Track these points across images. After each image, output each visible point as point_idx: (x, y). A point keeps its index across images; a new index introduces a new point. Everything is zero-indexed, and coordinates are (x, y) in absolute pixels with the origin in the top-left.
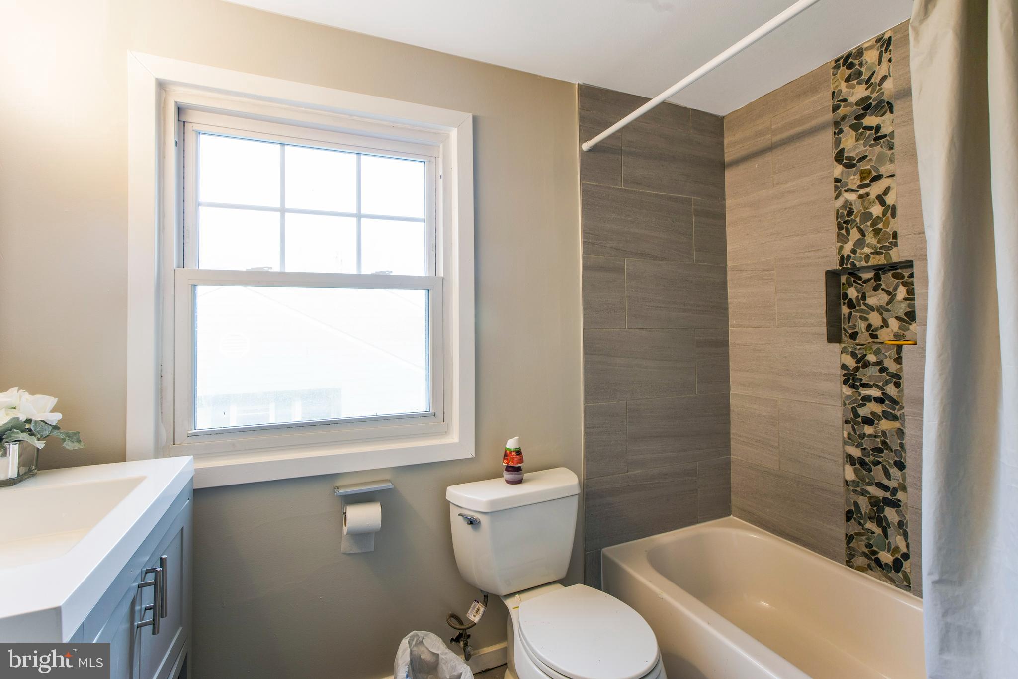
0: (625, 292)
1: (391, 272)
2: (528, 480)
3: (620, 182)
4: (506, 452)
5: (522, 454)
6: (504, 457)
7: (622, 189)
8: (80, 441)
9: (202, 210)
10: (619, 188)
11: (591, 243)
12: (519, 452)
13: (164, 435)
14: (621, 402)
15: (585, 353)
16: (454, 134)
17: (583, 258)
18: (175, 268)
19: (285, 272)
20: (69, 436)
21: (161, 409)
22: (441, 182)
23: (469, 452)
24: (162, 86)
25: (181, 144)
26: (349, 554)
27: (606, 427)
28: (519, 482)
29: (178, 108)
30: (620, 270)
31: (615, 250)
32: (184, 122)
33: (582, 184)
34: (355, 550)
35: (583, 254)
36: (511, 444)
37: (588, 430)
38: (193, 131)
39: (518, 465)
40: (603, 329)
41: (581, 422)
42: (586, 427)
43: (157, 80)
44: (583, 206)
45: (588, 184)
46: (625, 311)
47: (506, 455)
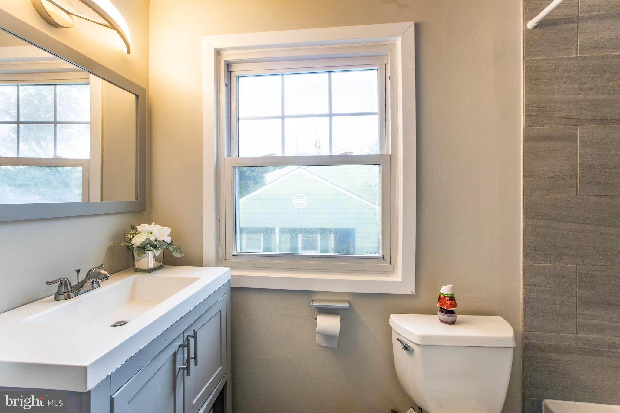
0: (577, 160)
1: (352, 153)
2: (461, 323)
3: (575, 51)
4: (440, 296)
5: (455, 300)
6: (438, 300)
7: (578, 57)
8: (182, 253)
9: (240, 122)
10: (572, 58)
11: (535, 116)
12: (452, 298)
13: (221, 253)
14: (568, 265)
15: (526, 217)
16: (399, 42)
17: (525, 130)
18: (225, 157)
19: (284, 156)
20: (176, 250)
21: (220, 239)
22: (389, 82)
23: (410, 290)
24: (218, 53)
25: (228, 85)
26: (320, 346)
27: (549, 287)
28: (453, 323)
29: (228, 64)
30: (574, 138)
31: (565, 120)
32: (231, 72)
33: (526, 61)
34: (324, 344)
35: (525, 127)
36: (445, 290)
37: (528, 287)
38: (235, 76)
39: (450, 309)
40: (548, 195)
41: (520, 279)
42: (526, 284)
43: (215, 49)
44: (526, 82)
45: (534, 60)
46: (577, 178)
47: (440, 299)
